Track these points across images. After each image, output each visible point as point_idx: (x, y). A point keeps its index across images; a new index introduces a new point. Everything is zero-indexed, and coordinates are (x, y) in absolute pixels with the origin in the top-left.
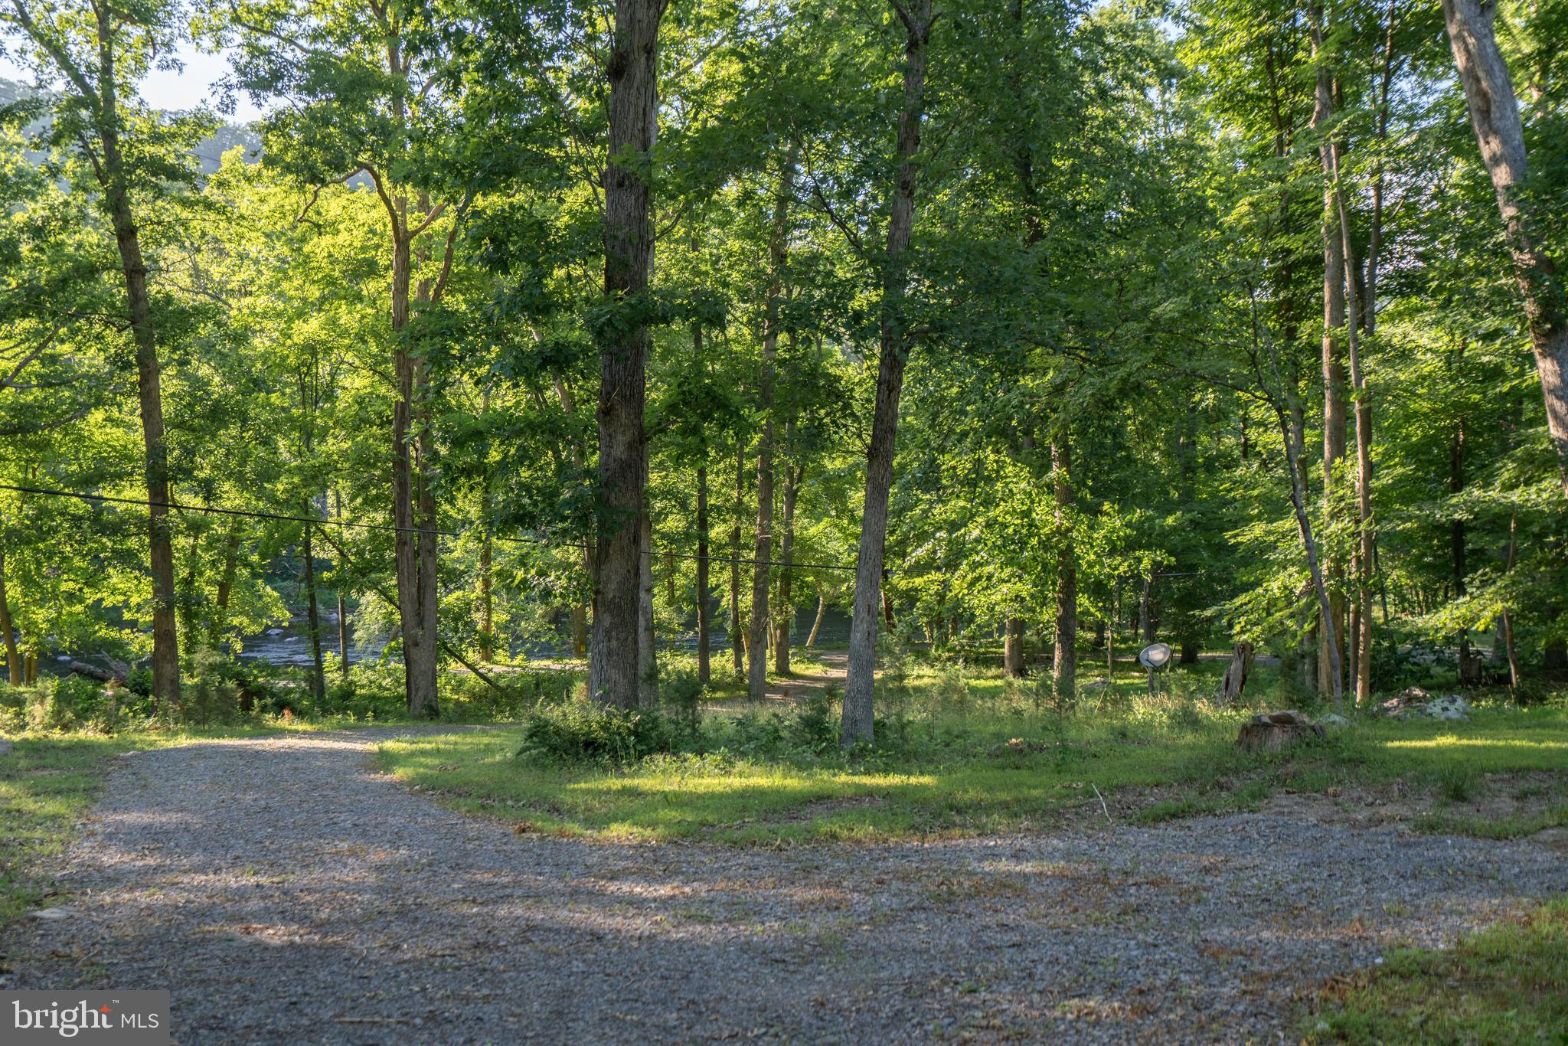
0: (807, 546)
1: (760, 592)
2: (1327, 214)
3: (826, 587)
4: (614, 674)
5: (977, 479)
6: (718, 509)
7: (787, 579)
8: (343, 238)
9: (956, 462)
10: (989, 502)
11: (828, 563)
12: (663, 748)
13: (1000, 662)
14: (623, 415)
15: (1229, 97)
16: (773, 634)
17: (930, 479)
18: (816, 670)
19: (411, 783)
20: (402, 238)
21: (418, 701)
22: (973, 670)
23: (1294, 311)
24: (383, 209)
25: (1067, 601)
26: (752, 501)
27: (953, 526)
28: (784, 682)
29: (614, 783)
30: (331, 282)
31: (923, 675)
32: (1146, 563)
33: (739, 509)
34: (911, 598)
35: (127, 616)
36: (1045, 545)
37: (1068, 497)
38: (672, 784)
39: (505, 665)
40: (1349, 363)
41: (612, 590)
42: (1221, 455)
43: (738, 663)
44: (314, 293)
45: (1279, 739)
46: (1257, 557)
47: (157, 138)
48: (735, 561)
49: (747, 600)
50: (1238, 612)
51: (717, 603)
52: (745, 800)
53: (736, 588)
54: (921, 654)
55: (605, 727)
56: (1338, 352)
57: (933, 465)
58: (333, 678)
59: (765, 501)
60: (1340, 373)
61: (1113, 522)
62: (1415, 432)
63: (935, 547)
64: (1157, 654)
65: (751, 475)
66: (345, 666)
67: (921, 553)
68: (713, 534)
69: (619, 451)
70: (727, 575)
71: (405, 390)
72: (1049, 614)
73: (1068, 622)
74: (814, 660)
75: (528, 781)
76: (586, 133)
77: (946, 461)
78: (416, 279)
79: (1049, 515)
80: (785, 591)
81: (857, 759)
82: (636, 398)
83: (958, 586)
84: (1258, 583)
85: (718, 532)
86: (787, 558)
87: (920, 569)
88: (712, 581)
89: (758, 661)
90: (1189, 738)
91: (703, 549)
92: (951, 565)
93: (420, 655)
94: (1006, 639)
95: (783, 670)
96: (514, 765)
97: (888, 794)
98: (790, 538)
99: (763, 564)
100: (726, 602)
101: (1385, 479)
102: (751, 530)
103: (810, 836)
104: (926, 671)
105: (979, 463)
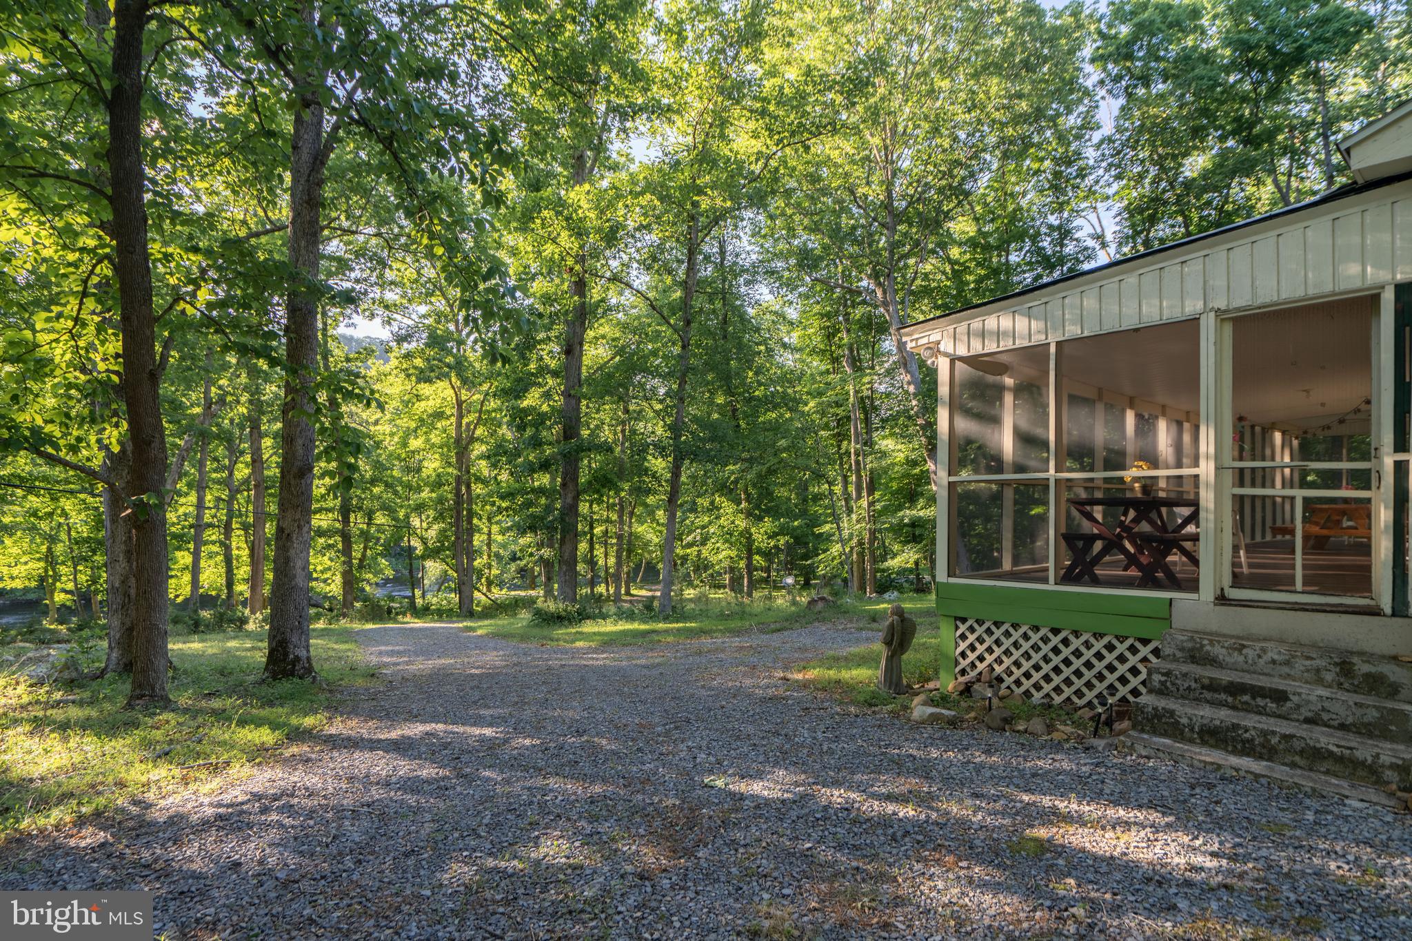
0: (638, 537)
1: (618, 557)
2: (851, 400)
3: (646, 555)
4: (567, 590)
5: (713, 508)
6: (597, 520)
7: (629, 551)
8: (431, 403)
9: (704, 502)
10: (718, 518)
11: (647, 543)
12: (588, 618)
13: (724, 587)
14: (571, 486)
15: (813, 350)
16: (624, 576)
17: (693, 510)
18: (644, 593)
19: (487, 635)
20: (460, 403)
21: (464, 610)
22: (713, 591)
23: (841, 437)
24: (452, 391)
25: (749, 558)
26: (614, 517)
27: (703, 527)
28: (628, 598)
29: (574, 631)
30: (421, 420)
31: (690, 593)
32: (782, 542)
33: (608, 520)
34: (684, 559)
35: (315, 575)
36: (741, 534)
37: (749, 514)
38: (596, 629)
39: (498, 594)
40: (860, 458)
41: (566, 556)
42: (820, 494)
43: (608, 590)
44: (413, 425)
45: (820, 605)
46: (827, 538)
47: (348, 360)
48: (606, 543)
49: (612, 561)
50: (820, 562)
51: (596, 563)
52: (624, 633)
53: (606, 555)
54: (691, 584)
55: (565, 611)
56: (857, 454)
57: (694, 503)
58: (419, 602)
59: (620, 517)
60: (858, 463)
61: (768, 524)
62: (895, 485)
63: (697, 535)
64: (790, 580)
65: (614, 505)
66: (423, 596)
67: (690, 538)
68: (595, 531)
69: (569, 500)
70: (602, 550)
71: (460, 470)
72: (742, 564)
73: (750, 568)
74: (641, 588)
75: (536, 631)
76: (555, 374)
77: (699, 501)
78: (465, 421)
79: (742, 523)
80: (628, 557)
81: (666, 619)
82: (575, 478)
83: (705, 553)
84: (827, 550)
85: (598, 530)
86: (629, 542)
87: (690, 545)
88: (595, 553)
89: (618, 588)
90: (793, 608)
91: (592, 539)
92: (703, 543)
93: (465, 589)
94: (727, 576)
95: (628, 593)
96: (528, 626)
97: (678, 630)
98: (631, 534)
99: (619, 544)
100: (601, 562)
101: (878, 506)
102: (613, 529)
103: (651, 642)
104: (692, 591)
105: (712, 503)
